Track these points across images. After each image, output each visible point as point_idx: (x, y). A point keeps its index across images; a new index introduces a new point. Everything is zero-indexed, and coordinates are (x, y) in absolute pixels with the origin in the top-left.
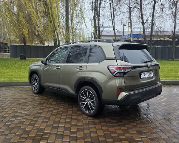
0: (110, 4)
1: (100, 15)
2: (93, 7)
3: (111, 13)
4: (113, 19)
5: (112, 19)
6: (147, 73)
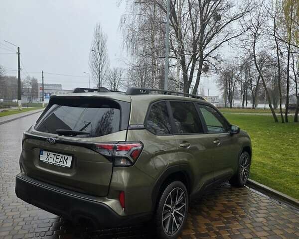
6: (55, 155)
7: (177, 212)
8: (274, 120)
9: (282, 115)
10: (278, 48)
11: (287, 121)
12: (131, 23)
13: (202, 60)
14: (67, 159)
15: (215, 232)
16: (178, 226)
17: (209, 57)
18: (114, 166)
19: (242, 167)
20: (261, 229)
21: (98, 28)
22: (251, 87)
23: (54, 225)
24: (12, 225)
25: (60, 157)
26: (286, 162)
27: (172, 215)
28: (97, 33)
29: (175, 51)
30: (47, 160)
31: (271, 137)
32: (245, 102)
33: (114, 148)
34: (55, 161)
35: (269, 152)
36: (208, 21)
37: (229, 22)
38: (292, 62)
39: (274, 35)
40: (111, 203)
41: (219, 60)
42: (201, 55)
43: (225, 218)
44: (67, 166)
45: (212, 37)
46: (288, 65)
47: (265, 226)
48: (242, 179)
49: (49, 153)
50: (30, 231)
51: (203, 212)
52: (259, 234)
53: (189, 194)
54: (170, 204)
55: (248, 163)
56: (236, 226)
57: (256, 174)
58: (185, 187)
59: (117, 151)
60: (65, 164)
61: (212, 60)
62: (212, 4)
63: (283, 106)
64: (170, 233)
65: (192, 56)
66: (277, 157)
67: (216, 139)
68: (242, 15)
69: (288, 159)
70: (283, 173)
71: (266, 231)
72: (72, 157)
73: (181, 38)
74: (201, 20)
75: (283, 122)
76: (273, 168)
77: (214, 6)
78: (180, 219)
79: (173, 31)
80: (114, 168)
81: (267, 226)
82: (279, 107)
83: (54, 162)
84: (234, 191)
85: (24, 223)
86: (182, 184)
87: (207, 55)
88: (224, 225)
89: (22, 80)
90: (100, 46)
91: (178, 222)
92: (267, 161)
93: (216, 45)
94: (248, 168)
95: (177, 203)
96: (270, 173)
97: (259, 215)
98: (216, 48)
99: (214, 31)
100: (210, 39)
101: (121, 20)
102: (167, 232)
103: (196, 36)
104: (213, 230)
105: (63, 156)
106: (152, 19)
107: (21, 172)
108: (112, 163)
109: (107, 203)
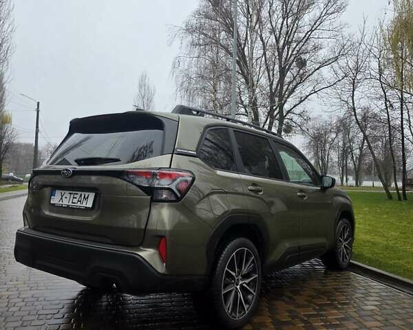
6: (71, 194)
7: (245, 285)
8: (387, 197)
9: (398, 192)
10: (386, 99)
11: (405, 198)
12: (186, 67)
13: (282, 118)
14: (88, 198)
15: (302, 321)
16: (246, 307)
17: (292, 115)
18: (152, 201)
19: (340, 241)
20: (371, 319)
21: (143, 78)
22: (353, 157)
23: (65, 307)
24: (7, 306)
25: (78, 196)
26: (405, 240)
27: (237, 288)
28: (142, 85)
29: (245, 107)
30: (61, 202)
31: (382, 214)
32: (345, 178)
33: (154, 175)
34: (71, 202)
35: (381, 230)
36: (289, 67)
37: (318, 69)
38: (407, 118)
39: (380, 80)
40: (147, 254)
41: (305, 118)
42: (281, 112)
43: (318, 305)
44: (87, 206)
45: (296, 87)
46: (402, 121)
47: (377, 315)
48: (341, 259)
49: (63, 192)
50: (31, 313)
51: (284, 298)
52: (368, 324)
53: (263, 262)
54: (234, 271)
55: (349, 236)
56: (334, 315)
57: (363, 256)
58: (256, 250)
59: (158, 179)
60: (84, 205)
61: (295, 118)
62: (294, 46)
63: (400, 184)
64: (233, 314)
65: (269, 113)
66: (392, 235)
67: (301, 191)
68: (336, 59)
69: (409, 238)
70: (401, 253)
71: (379, 321)
72: (94, 194)
73: (253, 86)
74: (280, 66)
75: (400, 199)
76: (387, 247)
77: (297, 49)
78: (250, 297)
79: (243, 80)
80: (153, 203)
81: (380, 316)
82: (393, 185)
83: (70, 204)
84: (330, 274)
85: (24, 304)
86: (252, 244)
87: (289, 112)
88: (315, 313)
89: (40, 149)
90: (146, 101)
91: (247, 302)
92: (378, 239)
93: (301, 98)
94: (350, 244)
95: (245, 271)
96: (382, 253)
97: (368, 303)
98: (301, 101)
99: (298, 79)
100: (293, 91)
101: (174, 63)
102: (230, 312)
103: (274, 86)
104: (298, 318)
105: (83, 194)
106: (214, 63)
107: (25, 226)
108: (149, 197)
109: (142, 254)
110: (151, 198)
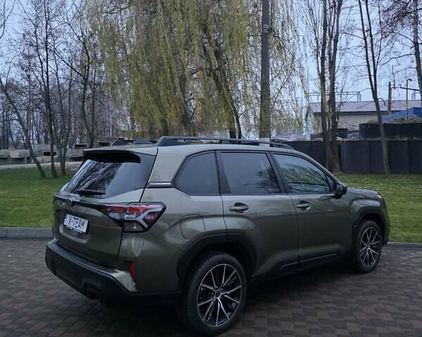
0: (365, 39)
1: (337, 68)
2: (317, 50)
3: (368, 61)
4: (372, 74)
5: (370, 75)
6: (74, 219)
7: (225, 296)
16: (227, 315)
18: (123, 231)
27: (217, 299)
30: (69, 225)
33: (124, 210)
40: (118, 275)
59: (127, 213)
72: (88, 221)
78: (233, 306)
80: (124, 234)
83: (74, 227)
91: (228, 310)
95: (225, 283)
108: (121, 228)
109: (115, 275)
110: (123, 229)
